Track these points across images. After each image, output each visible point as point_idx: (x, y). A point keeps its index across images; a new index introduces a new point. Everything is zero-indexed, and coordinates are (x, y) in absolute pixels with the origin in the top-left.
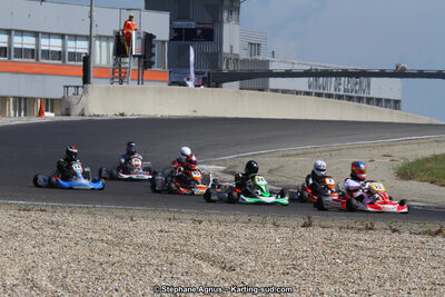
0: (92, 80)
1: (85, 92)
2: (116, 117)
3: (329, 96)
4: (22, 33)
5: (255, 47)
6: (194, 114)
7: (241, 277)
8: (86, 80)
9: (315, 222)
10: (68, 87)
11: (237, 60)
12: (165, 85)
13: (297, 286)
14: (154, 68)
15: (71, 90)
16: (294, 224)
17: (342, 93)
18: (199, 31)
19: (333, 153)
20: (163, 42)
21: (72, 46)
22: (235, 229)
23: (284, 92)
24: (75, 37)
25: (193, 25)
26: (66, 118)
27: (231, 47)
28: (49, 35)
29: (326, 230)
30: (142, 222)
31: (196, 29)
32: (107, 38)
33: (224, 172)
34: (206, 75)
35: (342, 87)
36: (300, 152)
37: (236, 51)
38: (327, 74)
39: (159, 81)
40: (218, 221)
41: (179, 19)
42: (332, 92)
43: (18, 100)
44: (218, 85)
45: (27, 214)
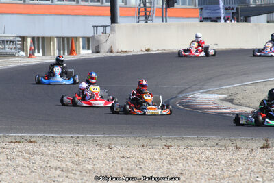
0: (119, 19)
2: (143, 53)
8: (114, 20)
10: (97, 27)
15: (101, 30)
26: (97, 55)
33: (224, 100)
39: (183, 17)
43: (62, 40)
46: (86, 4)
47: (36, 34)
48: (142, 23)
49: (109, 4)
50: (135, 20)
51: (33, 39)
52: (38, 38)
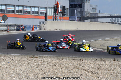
0: (47, 20)
1: (46, 23)
2: (54, 30)
3: (116, 23)
4: (27, 7)
5: (94, 9)
6: (77, 29)
7: (98, 76)
8: (46, 20)
9: (116, 60)
11: (89, 13)
12: (68, 21)
13: (115, 78)
14: (65, 16)
16: (110, 60)
17: (119, 22)
18: (78, 5)
19: (119, 40)
20: (67, 9)
21: (41, 10)
22: (93, 62)
23: (103, 22)
24: (42, 8)
25: (76, 3)
26: (40, 31)
27: (87, 10)
28: (34, 7)
29: (120, 62)
30: (66, 60)
31: (77, 5)
32: (51, 8)
34: (80, 18)
35: (119, 21)
36: (109, 39)
37: (89, 11)
38: (115, 17)
39: (67, 20)
40: (87, 60)
41: (72, 2)
42: (117, 22)
44: (83, 21)
45: (32, 58)
46: (34, 15)
47: (18, 24)
48: (54, 21)
49: (44, 15)
50: (52, 20)
51: (17, 25)
52: (18, 25)
